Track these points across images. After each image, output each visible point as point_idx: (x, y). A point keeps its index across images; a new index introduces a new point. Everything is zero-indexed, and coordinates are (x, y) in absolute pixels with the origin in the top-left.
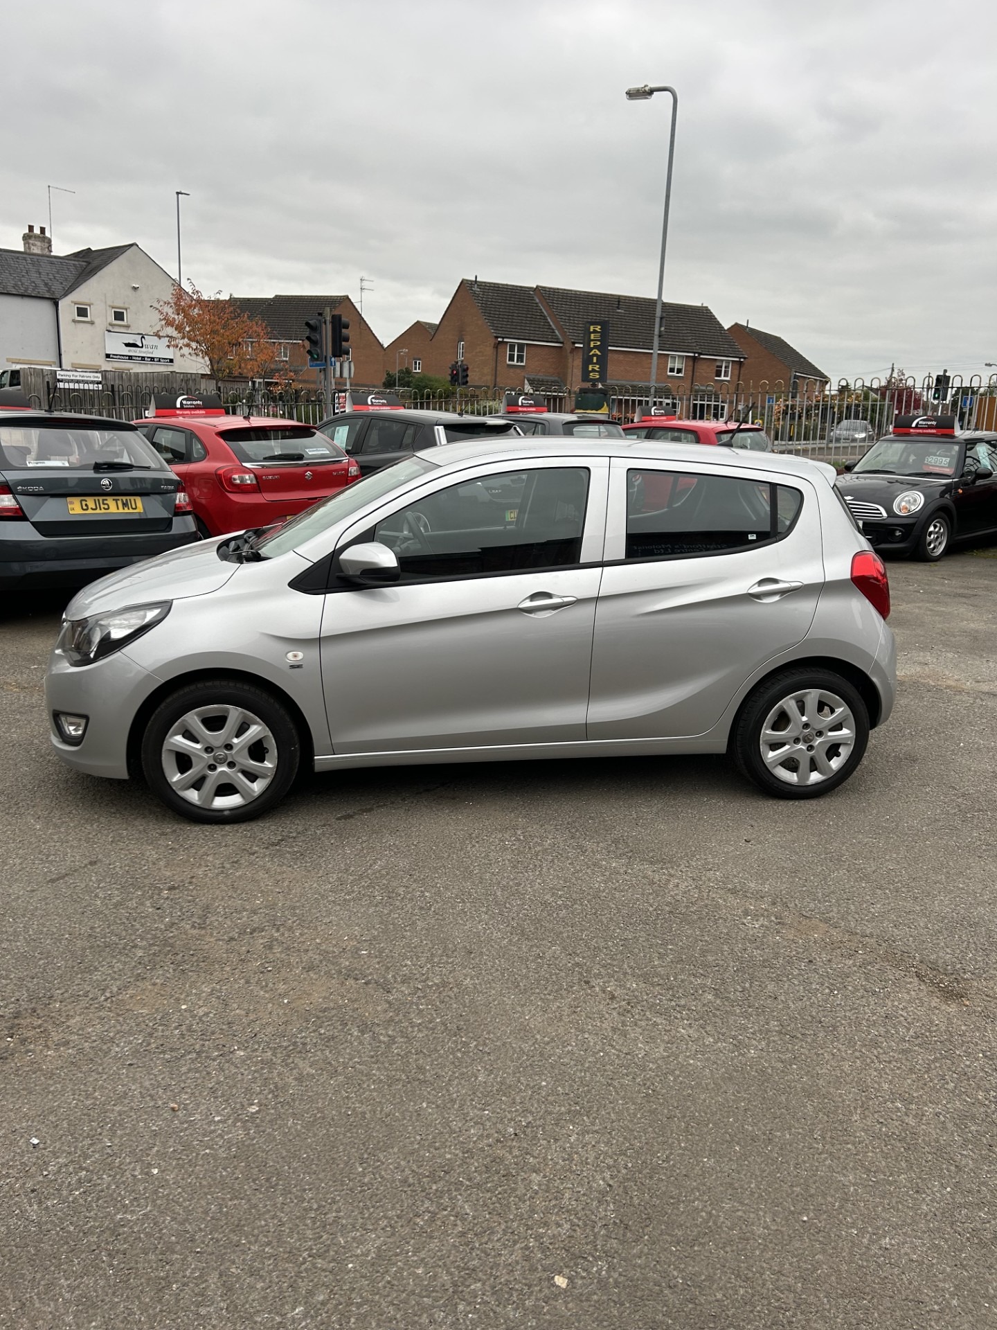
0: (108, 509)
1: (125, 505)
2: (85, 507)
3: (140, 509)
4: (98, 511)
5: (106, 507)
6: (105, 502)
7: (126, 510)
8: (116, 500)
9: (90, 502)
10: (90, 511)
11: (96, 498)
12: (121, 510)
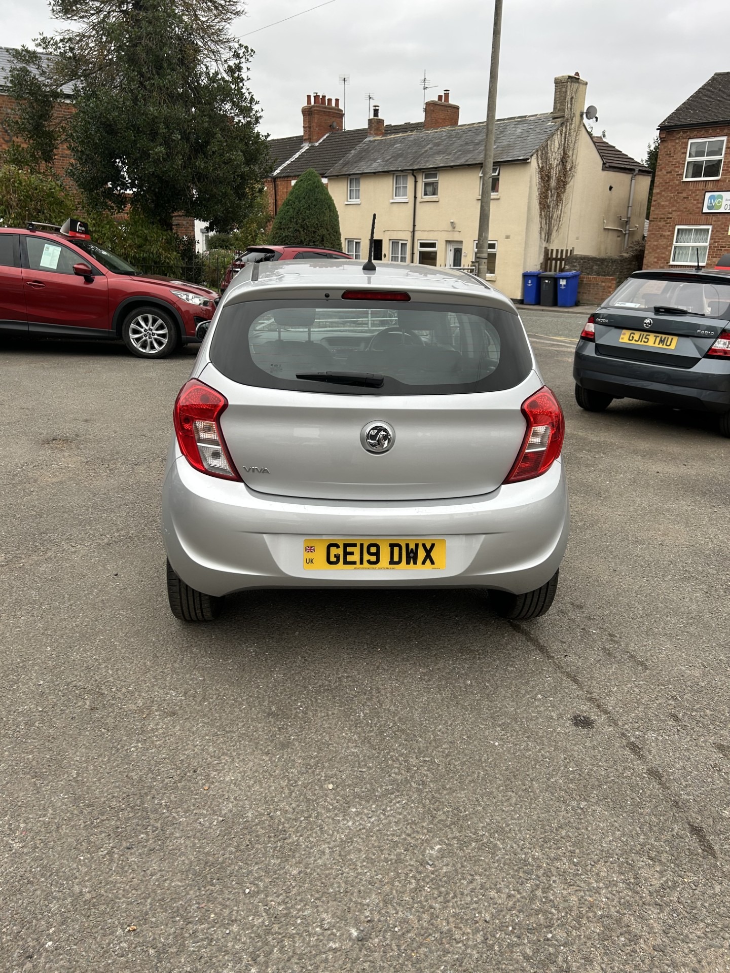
0: (647, 342)
1: (661, 341)
2: (631, 338)
3: (673, 347)
4: (639, 343)
5: (646, 340)
6: (647, 337)
7: (661, 346)
8: (656, 337)
9: (637, 335)
10: (633, 342)
11: (642, 333)
12: (656, 345)
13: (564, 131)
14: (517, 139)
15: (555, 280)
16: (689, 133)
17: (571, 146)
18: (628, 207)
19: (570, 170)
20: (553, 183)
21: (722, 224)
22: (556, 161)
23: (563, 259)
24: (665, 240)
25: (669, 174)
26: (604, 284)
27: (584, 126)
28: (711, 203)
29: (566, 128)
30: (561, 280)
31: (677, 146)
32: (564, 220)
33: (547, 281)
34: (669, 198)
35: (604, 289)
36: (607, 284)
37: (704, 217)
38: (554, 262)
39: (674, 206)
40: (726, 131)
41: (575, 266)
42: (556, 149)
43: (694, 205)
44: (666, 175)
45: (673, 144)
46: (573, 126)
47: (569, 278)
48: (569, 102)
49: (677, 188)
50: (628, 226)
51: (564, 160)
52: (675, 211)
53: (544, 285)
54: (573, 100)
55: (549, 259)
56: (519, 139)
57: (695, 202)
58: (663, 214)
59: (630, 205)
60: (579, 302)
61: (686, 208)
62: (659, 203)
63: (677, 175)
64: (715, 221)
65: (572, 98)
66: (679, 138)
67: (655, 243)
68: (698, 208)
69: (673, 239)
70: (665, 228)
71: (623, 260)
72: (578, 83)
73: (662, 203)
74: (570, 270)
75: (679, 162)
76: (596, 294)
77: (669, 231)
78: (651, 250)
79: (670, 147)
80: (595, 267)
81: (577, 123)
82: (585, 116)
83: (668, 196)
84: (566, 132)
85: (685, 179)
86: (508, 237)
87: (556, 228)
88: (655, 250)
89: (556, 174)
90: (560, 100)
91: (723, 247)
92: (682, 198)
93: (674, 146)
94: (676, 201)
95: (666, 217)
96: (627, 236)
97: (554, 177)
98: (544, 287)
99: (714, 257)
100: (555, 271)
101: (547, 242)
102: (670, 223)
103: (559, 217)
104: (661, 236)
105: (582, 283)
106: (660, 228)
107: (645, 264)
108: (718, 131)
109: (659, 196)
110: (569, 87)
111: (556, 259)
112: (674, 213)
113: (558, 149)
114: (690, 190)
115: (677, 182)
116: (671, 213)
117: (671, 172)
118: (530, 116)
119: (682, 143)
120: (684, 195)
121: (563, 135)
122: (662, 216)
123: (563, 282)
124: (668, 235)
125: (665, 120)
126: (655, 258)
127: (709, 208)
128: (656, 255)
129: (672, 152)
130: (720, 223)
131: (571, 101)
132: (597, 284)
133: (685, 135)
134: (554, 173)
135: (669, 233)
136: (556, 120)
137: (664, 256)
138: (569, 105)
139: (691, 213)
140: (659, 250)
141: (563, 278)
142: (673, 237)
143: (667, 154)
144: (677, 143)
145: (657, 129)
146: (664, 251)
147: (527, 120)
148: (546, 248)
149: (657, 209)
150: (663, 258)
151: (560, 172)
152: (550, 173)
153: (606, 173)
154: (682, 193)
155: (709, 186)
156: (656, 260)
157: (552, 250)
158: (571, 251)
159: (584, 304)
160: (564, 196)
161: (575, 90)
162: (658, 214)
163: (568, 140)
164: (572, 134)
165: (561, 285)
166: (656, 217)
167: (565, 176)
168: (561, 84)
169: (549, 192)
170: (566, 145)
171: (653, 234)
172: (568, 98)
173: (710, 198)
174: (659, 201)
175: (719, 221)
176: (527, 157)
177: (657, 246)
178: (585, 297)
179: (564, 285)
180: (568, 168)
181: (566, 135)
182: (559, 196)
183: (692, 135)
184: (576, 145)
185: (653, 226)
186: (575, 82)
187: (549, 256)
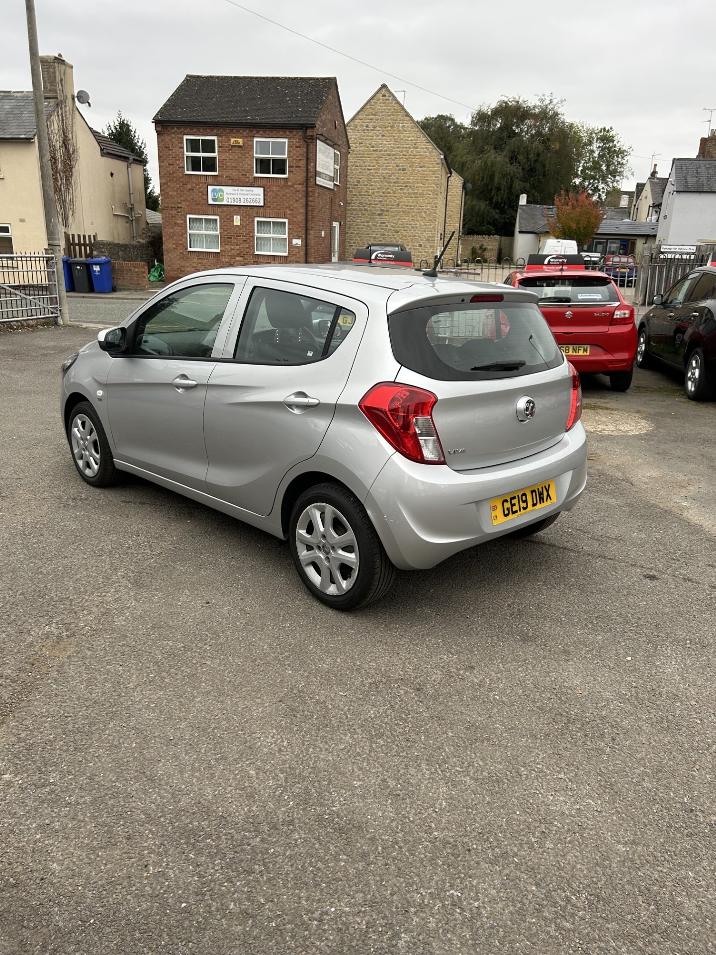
13: (60, 113)
14: (8, 116)
15: (88, 267)
16: (182, 129)
17: (69, 128)
18: (130, 194)
19: (73, 153)
20: (60, 166)
21: (227, 215)
22: (58, 143)
23: (88, 245)
24: (180, 228)
25: (171, 166)
26: (137, 270)
27: (77, 109)
28: (214, 196)
29: (61, 109)
30: (94, 266)
31: (174, 140)
32: (77, 204)
33: (78, 267)
34: (175, 189)
35: (138, 275)
36: (140, 270)
37: (210, 208)
38: (77, 247)
39: (181, 196)
40: (215, 131)
41: (104, 252)
42: (57, 131)
43: (200, 197)
44: (168, 167)
45: (170, 138)
46: (67, 108)
47: (103, 264)
48: (60, 83)
49: (181, 180)
50: (133, 213)
51: (65, 143)
52: (184, 201)
53: (76, 271)
54: (63, 82)
55: (72, 244)
56: (12, 116)
57: (200, 194)
58: (173, 203)
59: (132, 192)
60: (115, 287)
61: (193, 199)
62: (167, 193)
63: (179, 167)
64: (221, 212)
65: (61, 80)
66: (174, 133)
67: (171, 230)
68: (203, 199)
69: (187, 227)
70: (177, 216)
71: (142, 246)
72: (65, 64)
73: (170, 193)
74: (98, 256)
75: (178, 155)
76: (131, 279)
77: (182, 220)
78: (168, 237)
79: (167, 140)
80: (121, 253)
81: (71, 106)
82: (76, 99)
83: (175, 187)
84: (62, 114)
85: (187, 172)
86: (22, 220)
87: (71, 212)
88: (172, 237)
89: (61, 156)
90: (49, 80)
91: (232, 236)
92: (187, 189)
93: (170, 140)
94: (183, 191)
95: (176, 206)
96: (134, 222)
97: (60, 160)
98: (76, 274)
99: (226, 245)
100: (81, 256)
101: (66, 226)
102: (181, 212)
103: (72, 201)
104: (175, 224)
105: (114, 269)
106: (173, 217)
107: (166, 250)
108: (208, 130)
109: (166, 186)
110: (57, 68)
111: (79, 245)
112: (183, 203)
113: (58, 130)
114: (194, 183)
115: (181, 175)
116: (180, 203)
117: (173, 165)
118: (14, 92)
119: (178, 138)
120: (189, 186)
121: (60, 117)
122: (173, 205)
123: (97, 268)
124: (181, 223)
125: (157, 114)
126: (173, 244)
127: (213, 200)
128: (174, 242)
129: (170, 145)
130: (225, 214)
131: (61, 83)
132: (130, 270)
133: (179, 131)
134: (59, 155)
135: (182, 222)
136: (49, 100)
137: (181, 242)
138: (60, 87)
139: (198, 204)
140: (175, 237)
141: (96, 264)
142: (186, 225)
143: (166, 147)
144: (173, 138)
145: (153, 122)
146: (180, 238)
147: (13, 96)
148: (65, 233)
149: (166, 198)
150: (181, 244)
151: (64, 155)
152: (55, 154)
153: (104, 159)
154: (186, 185)
155: (210, 180)
156: (174, 246)
157: (73, 236)
158: (94, 236)
159: (121, 290)
160: (73, 180)
161: (62, 72)
162: (168, 203)
163: (66, 123)
164: (68, 116)
165: (95, 271)
166: (166, 205)
167: (69, 159)
168: (47, 64)
169: (58, 174)
170: (65, 127)
171: (167, 221)
172: (58, 79)
173: (213, 191)
174: (167, 191)
175: (224, 212)
176: (30, 137)
177: (172, 233)
178: (120, 282)
179: (98, 271)
180: (71, 150)
181: (63, 117)
182: (67, 180)
183: (186, 132)
184: (74, 129)
185: (165, 214)
186: (61, 64)
187: (71, 242)
